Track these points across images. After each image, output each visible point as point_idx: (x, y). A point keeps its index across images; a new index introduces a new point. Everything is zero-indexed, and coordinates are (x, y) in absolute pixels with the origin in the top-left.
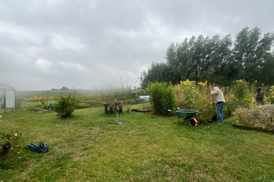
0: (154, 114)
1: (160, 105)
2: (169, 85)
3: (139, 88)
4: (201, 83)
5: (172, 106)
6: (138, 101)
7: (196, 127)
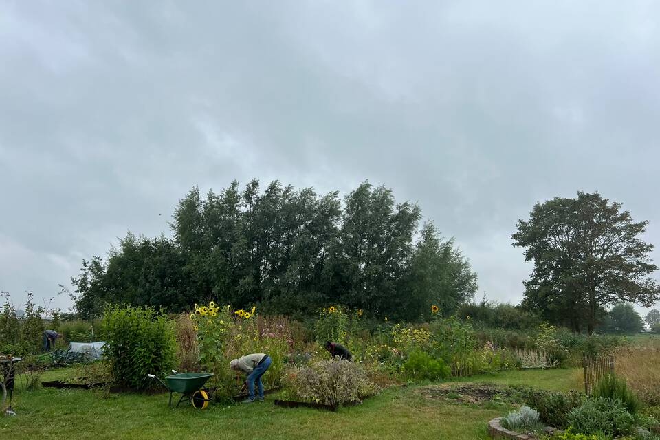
0: (113, 390)
1: (130, 366)
2: (160, 314)
3: (71, 317)
4: (241, 313)
5: (161, 366)
6: (62, 360)
7: (205, 409)
